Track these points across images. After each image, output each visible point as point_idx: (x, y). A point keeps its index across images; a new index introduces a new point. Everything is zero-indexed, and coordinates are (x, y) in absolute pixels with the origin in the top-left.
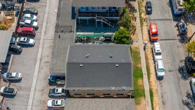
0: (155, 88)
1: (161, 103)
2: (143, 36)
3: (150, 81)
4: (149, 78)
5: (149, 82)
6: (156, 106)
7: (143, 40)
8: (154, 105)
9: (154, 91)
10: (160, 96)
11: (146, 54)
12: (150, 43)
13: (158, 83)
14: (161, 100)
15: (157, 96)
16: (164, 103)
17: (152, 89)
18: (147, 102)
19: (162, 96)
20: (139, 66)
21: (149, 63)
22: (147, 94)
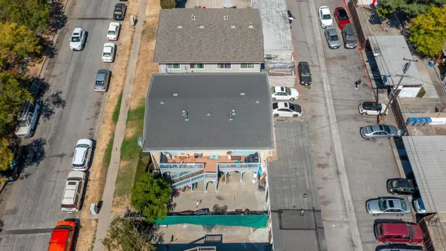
0: (104, 126)
1: (102, 105)
2: (93, 242)
3: (110, 137)
4: (111, 142)
5: (113, 135)
6: (114, 99)
7: (96, 231)
8: (117, 100)
9: (109, 121)
10: (100, 114)
11: (101, 192)
12: (81, 222)
13: (95, 135)
14: (101, 109)
15: (107, 112)
16: (99, 104)
17: (111, 124)
18: (127, 105)
19: (97, 114)
20: (125, 162)
21: (101, 170)
22: (123, 116)
